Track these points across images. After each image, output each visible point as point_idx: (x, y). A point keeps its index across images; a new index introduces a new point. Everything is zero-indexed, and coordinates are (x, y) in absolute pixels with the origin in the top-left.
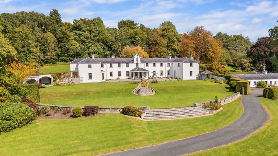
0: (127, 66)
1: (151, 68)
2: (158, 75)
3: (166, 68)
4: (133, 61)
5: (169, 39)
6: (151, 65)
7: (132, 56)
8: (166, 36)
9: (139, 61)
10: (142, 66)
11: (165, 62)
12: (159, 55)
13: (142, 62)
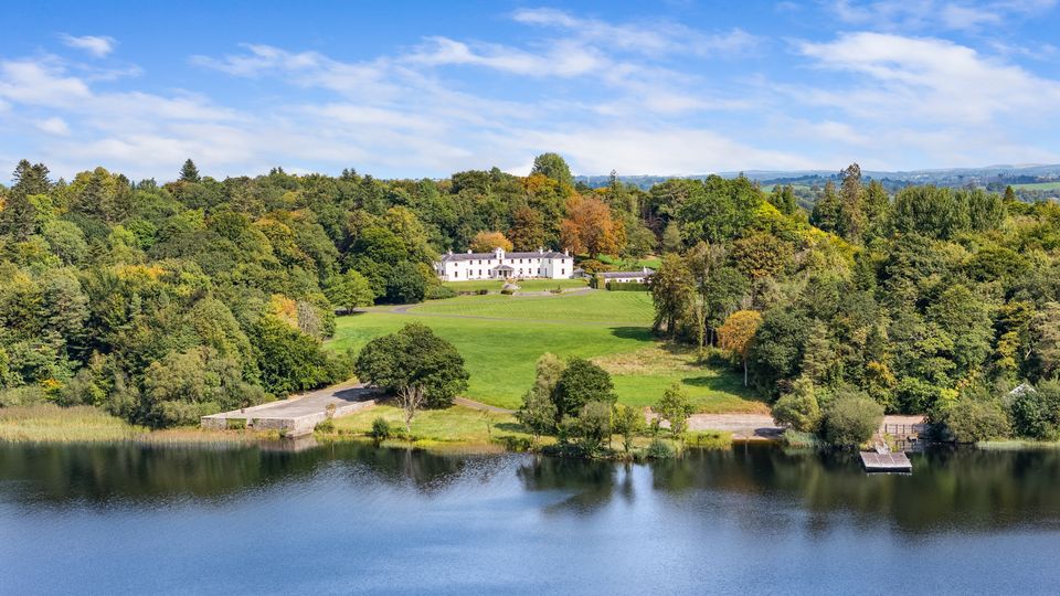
0: (489, 262)
1: (516, 265)
2: (526, 273)
3: (535, 264)
4: (495, 257)
5: (547, 212)
6: (517, 261)
7: (490, 250)
8: (543, 205)
9: (503, 257)
10: (507, 263)
11: (534, 257)
12: (529, 242)
13: (506, 257)
